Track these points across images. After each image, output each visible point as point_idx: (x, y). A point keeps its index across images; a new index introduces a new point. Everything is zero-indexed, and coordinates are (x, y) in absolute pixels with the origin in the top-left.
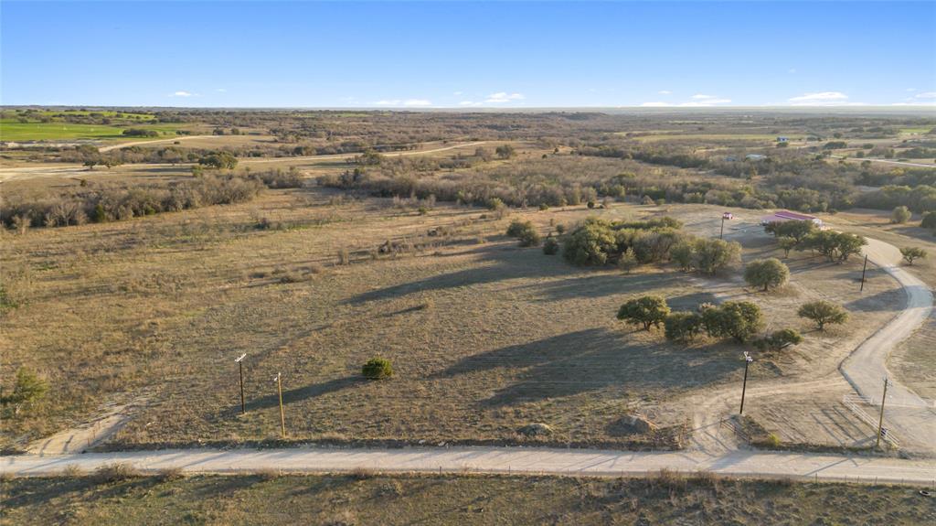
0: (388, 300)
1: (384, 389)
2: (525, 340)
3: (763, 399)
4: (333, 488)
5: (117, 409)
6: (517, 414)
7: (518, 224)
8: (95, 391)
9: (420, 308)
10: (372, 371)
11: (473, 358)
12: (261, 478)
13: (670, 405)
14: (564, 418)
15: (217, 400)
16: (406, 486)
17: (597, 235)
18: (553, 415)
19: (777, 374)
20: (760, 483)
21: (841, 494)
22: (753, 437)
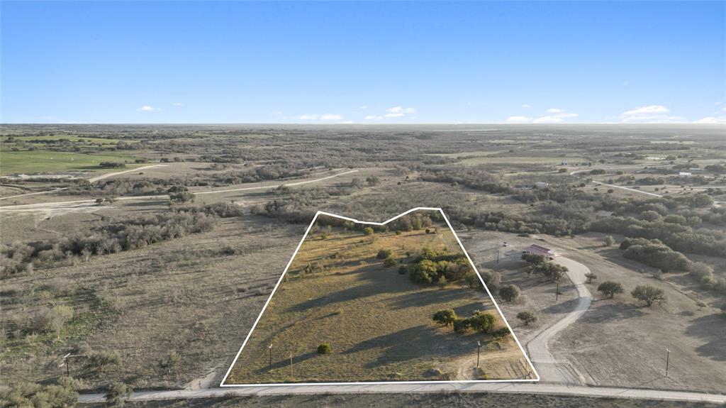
0: (318, 308)
1: (328, 358)
2: (390, 332)
3: (489, 360)
4: (319, 399)
5: (213, 369)
6: (387, 368)
7: (384, 251)
8: (197, 360)
9: (336, 314)
10: (321, 350)
11: (365, 342)
12: (289, 396)
13: (450, 363)
14: (406, 370)
15: (256, 365)
16: (346, 398)
17: (426, 267)
18: (402, 368)
19: (498, 348)
20: (477, 393)
21: (504, 397)
22: (479, 374)
